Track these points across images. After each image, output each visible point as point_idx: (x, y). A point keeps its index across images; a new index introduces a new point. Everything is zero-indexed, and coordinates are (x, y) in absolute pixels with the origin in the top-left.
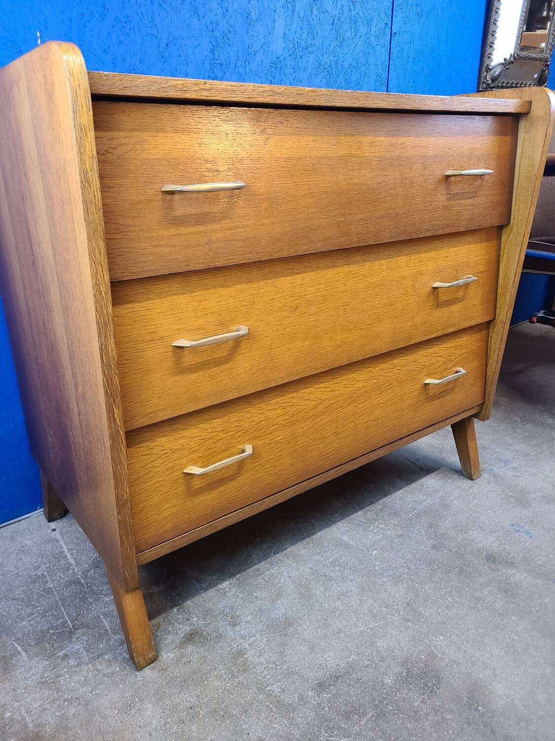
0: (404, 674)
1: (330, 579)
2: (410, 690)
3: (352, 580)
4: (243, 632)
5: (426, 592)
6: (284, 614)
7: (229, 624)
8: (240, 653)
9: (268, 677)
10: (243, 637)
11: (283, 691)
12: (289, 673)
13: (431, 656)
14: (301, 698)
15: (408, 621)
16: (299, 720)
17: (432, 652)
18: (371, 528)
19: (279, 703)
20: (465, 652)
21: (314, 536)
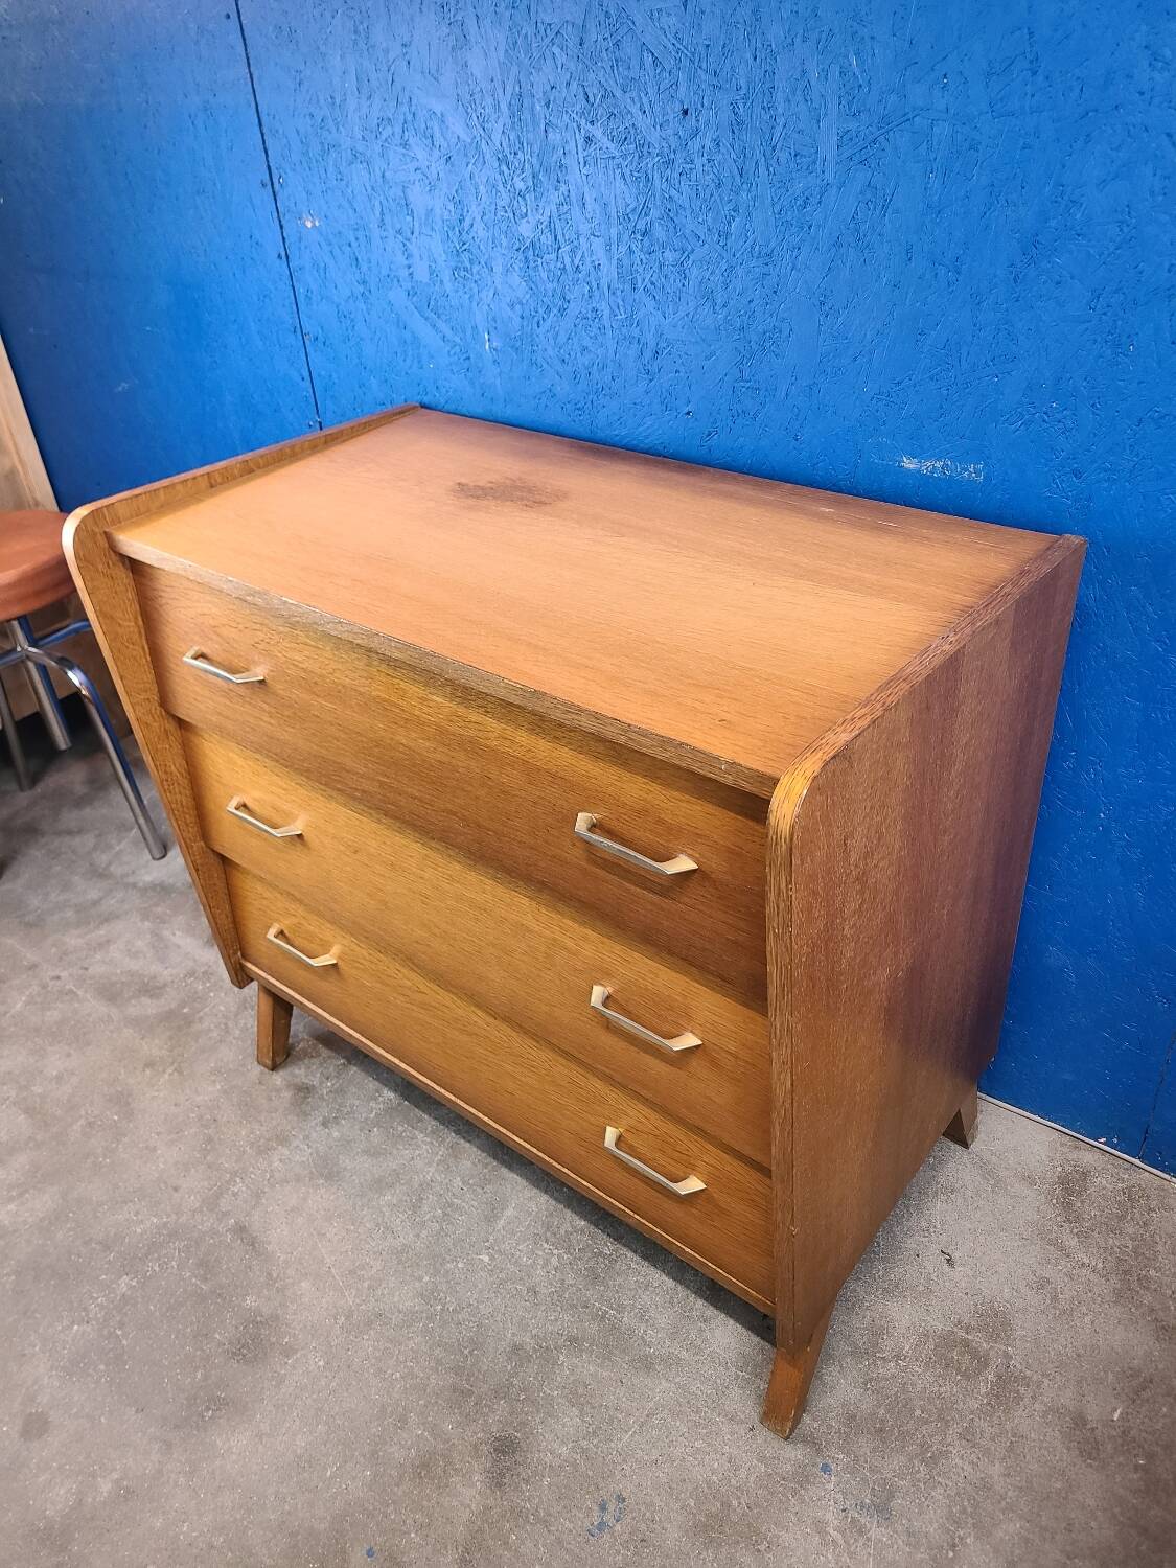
0: (259, 1319)
1: (415, 1208)
2: (237, 1327)
3: (418, 1236)
4: (314, 1135)
5: (409, 1339)
6: (345, 1169)
7: (324, 1117)
8: (283, 1140)
9: (253, 1176)
10: (307, 1137)
11: (235, 1194)
12: (258, 1195)
13: (288, 1351)
14: (226, 1214)
15: (348, 1318)
16: (198, 1217)
17: (296, 1351)
18: (545, 1245)
19: (218, 1196)
20: (296, 1397)
21: (504, 1171)
